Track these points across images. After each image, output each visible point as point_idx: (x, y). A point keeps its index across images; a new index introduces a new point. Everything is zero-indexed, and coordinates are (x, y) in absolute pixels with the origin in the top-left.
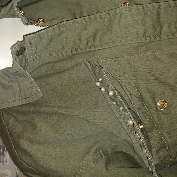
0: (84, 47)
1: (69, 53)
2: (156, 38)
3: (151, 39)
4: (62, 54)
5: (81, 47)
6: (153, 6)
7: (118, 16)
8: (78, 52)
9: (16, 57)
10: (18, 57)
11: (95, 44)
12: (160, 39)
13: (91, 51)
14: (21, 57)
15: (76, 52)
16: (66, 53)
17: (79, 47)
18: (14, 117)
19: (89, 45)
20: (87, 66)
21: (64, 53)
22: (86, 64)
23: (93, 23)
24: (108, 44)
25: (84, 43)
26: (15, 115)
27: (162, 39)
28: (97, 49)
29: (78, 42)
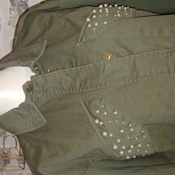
0: (78, 89)
1: (67, 92)
2: (133, 81)
3: (129, 82)
4: (62, 92)
5: (76, 88)
6: (129, 58)
7: (102, 67)
8: (74, 92)
9: (27, 93)
10: (29, 93)
11: (86, 87)
12: (136, 82)
13: (83, 92)
14: (31, 93)
15: (73, 92)
16: (65, 92)
17: (74, 88)
18: (30, 142)
19: (82, 87)
20: (81, 105)
21: (64, 92)
22: (80, 103)
23: (83, 71)
24: (96, 87)
25: (78, 85)
26: (31, 141)
27: (138, 82)
28: (88, 90)
29: (73, 84)
